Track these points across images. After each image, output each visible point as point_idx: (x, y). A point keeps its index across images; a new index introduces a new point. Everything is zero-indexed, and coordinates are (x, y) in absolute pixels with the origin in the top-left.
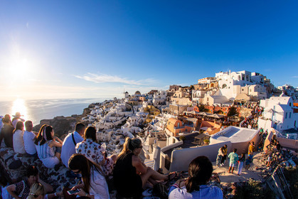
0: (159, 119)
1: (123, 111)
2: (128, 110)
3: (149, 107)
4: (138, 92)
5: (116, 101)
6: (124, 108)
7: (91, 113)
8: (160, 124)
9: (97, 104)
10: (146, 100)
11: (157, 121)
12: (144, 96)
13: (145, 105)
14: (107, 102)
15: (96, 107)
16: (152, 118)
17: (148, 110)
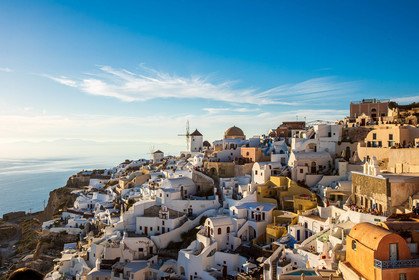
0: (314, 225)
1: (185, 196)
2: (202, 193)
3: (276, 181)
4: (235, 132)
5: (162, 162)
6: (189, 187)
7: (76, 204)
8: (320, 247)
9: (97, 174)
10: (264, 158)
11: (308, 234)
12: (255, 143)
13: (260, 175)
14: (131, 167)
15: (95, 183)
16: (287, 222)
17: (271, 193)
